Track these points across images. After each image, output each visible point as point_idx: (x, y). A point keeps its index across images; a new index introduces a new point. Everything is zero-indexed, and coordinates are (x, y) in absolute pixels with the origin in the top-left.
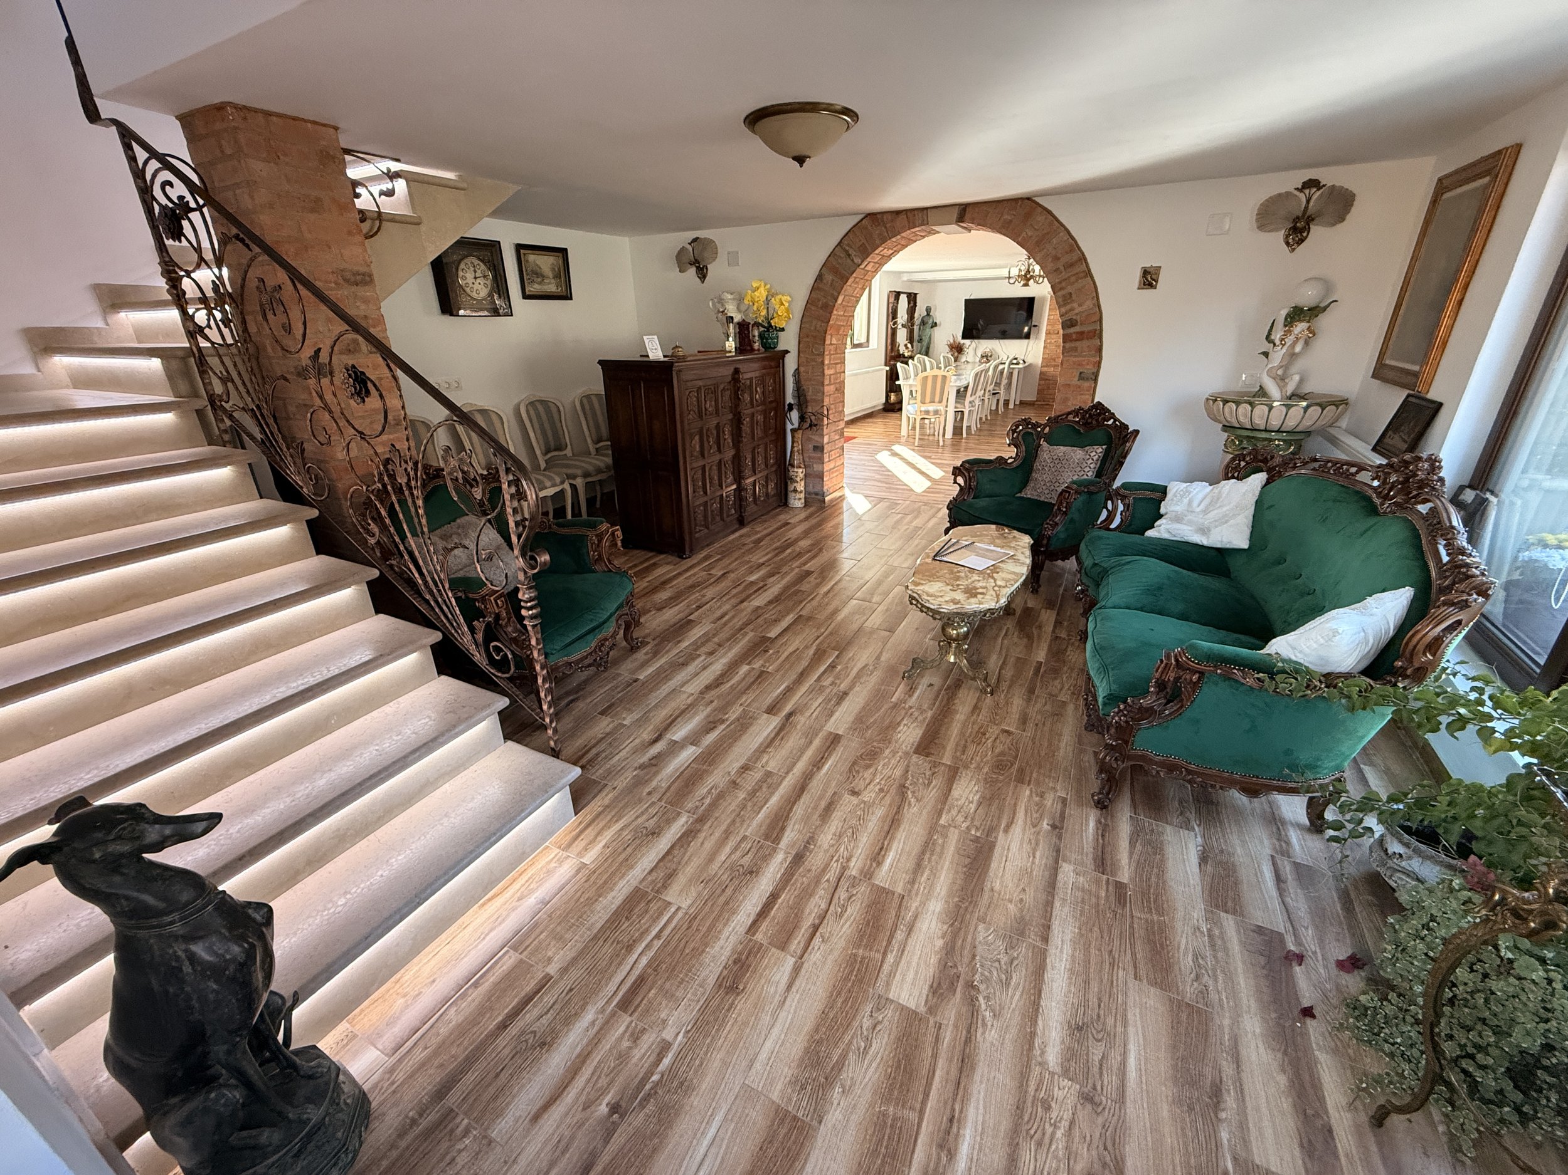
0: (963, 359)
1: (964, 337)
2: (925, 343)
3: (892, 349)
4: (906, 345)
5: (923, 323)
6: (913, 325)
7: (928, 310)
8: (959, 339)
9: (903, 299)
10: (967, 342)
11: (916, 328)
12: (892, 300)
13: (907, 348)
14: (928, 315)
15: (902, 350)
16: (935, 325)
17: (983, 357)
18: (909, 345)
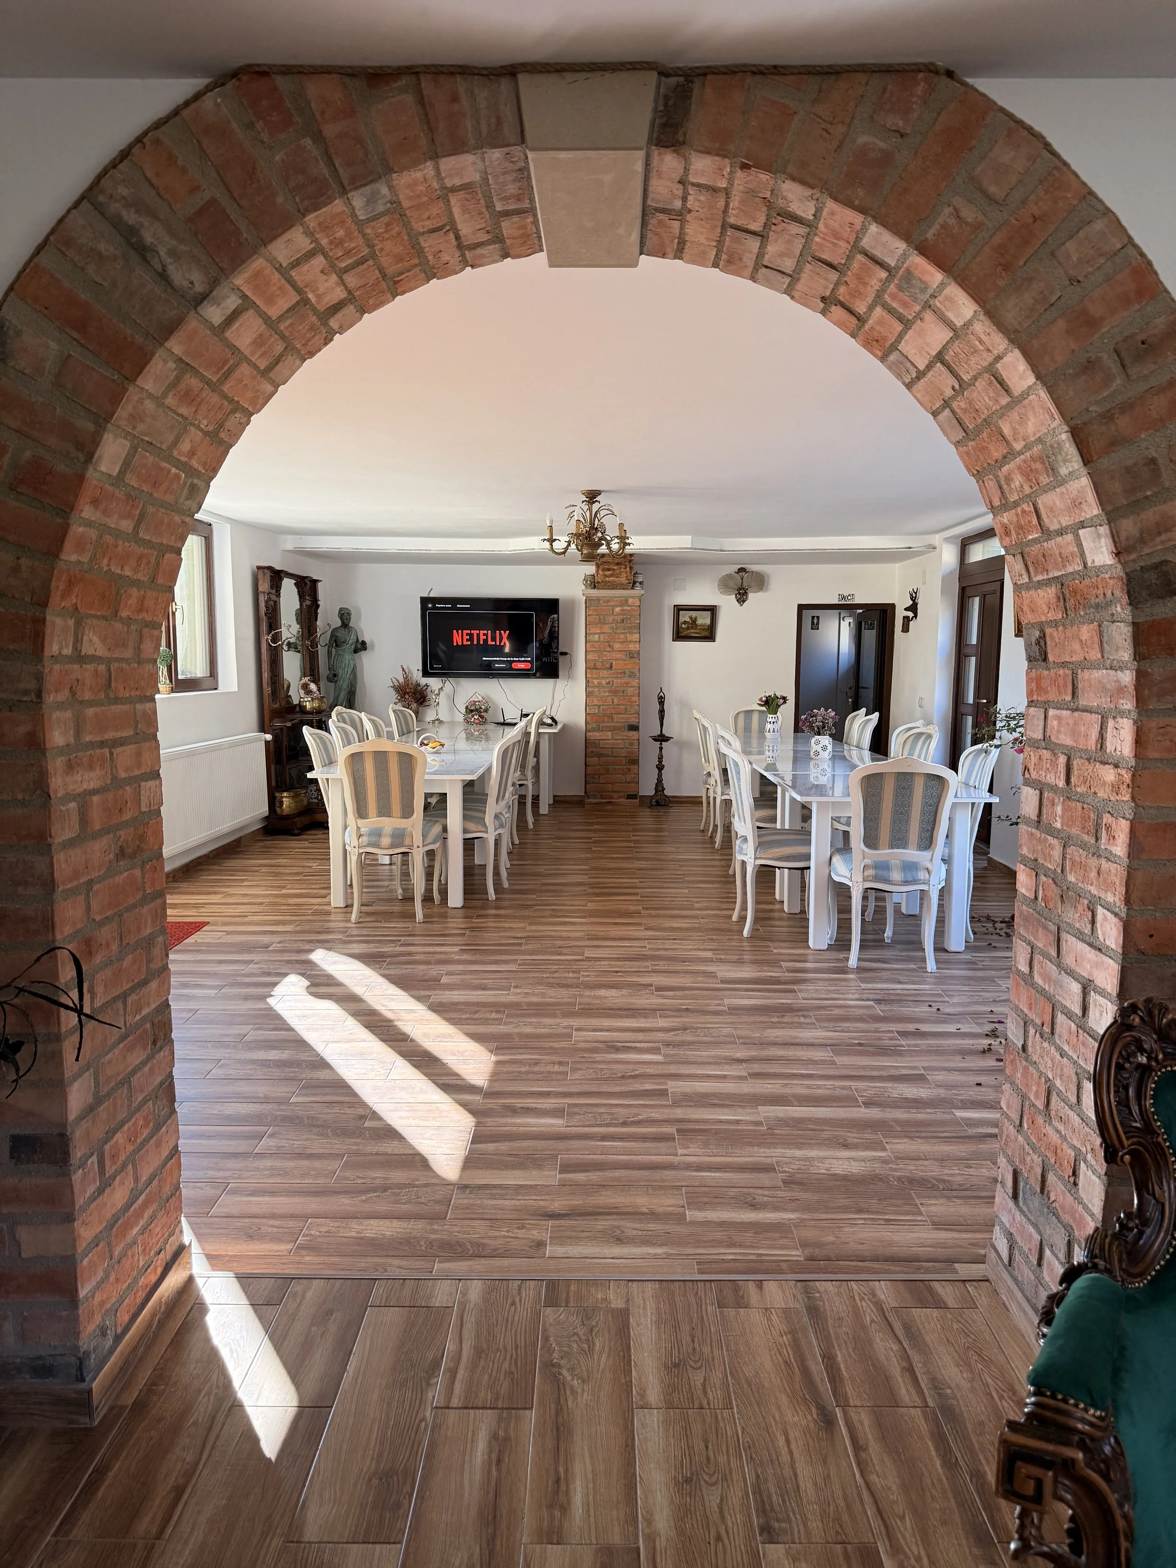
0: (430, 715)
1: (426, 673)
2: (344, 684)
3: (274, 694)
4: (305, 687)
5: (336, 641)
6: (314, 644)
7: (345, 616)
8: (417, 675)
9: (288, 587)
10: (434, 683)
11: (322, 651)
12: (265, 586)
13: (308, 692)
14: (345, 625)
15: (296, 695)
16: (361, 646)
17: (469, 711)
18: (313, 687)
